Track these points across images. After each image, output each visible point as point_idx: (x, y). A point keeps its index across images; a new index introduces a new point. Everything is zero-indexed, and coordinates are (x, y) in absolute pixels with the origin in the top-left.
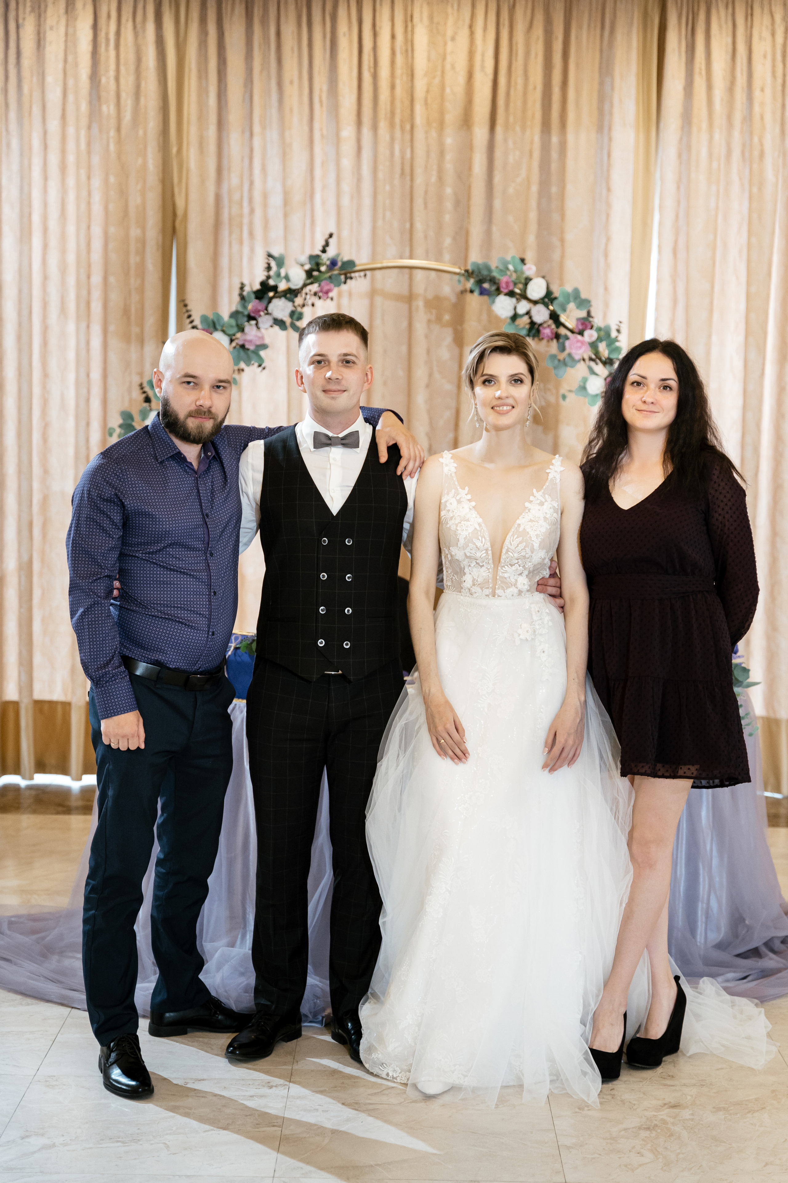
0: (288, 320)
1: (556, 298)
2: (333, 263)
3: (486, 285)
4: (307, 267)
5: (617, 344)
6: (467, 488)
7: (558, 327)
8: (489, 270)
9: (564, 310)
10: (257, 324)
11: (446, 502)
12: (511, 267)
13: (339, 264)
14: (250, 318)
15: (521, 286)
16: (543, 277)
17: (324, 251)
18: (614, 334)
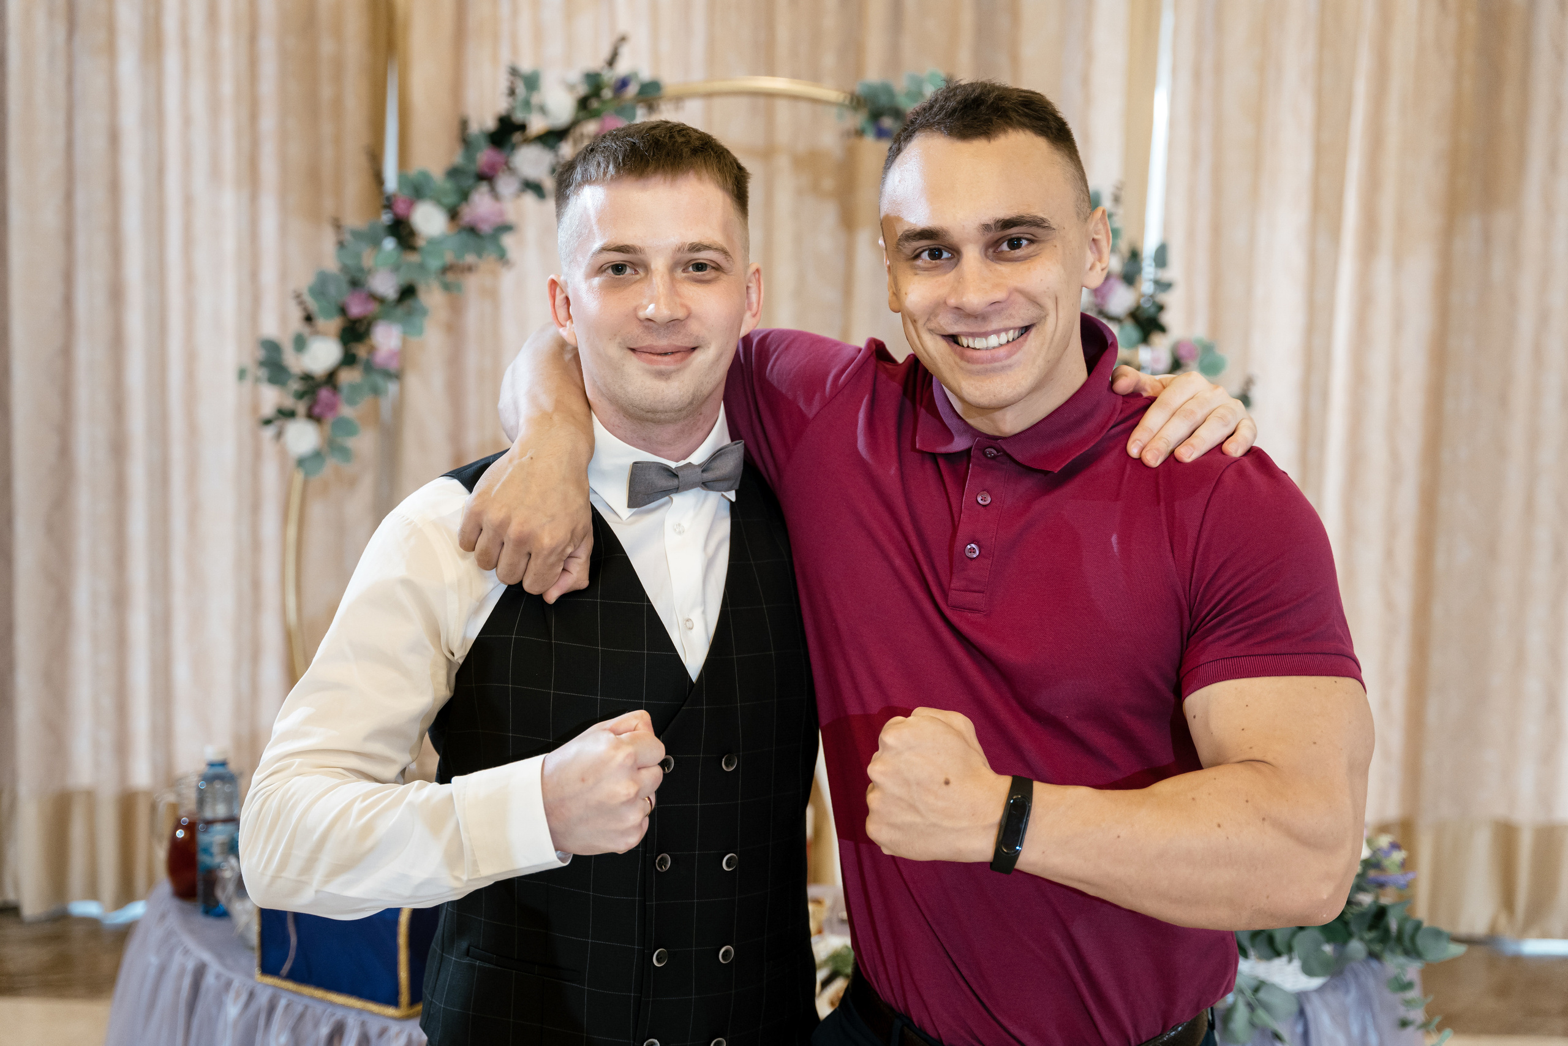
2: (623, 83)
3: (887, 122)
4: (579, 92)
8: (890, 94)
10: (492, 189)
13: (634, 86)
14: (481, 178)
17: (611, 62)
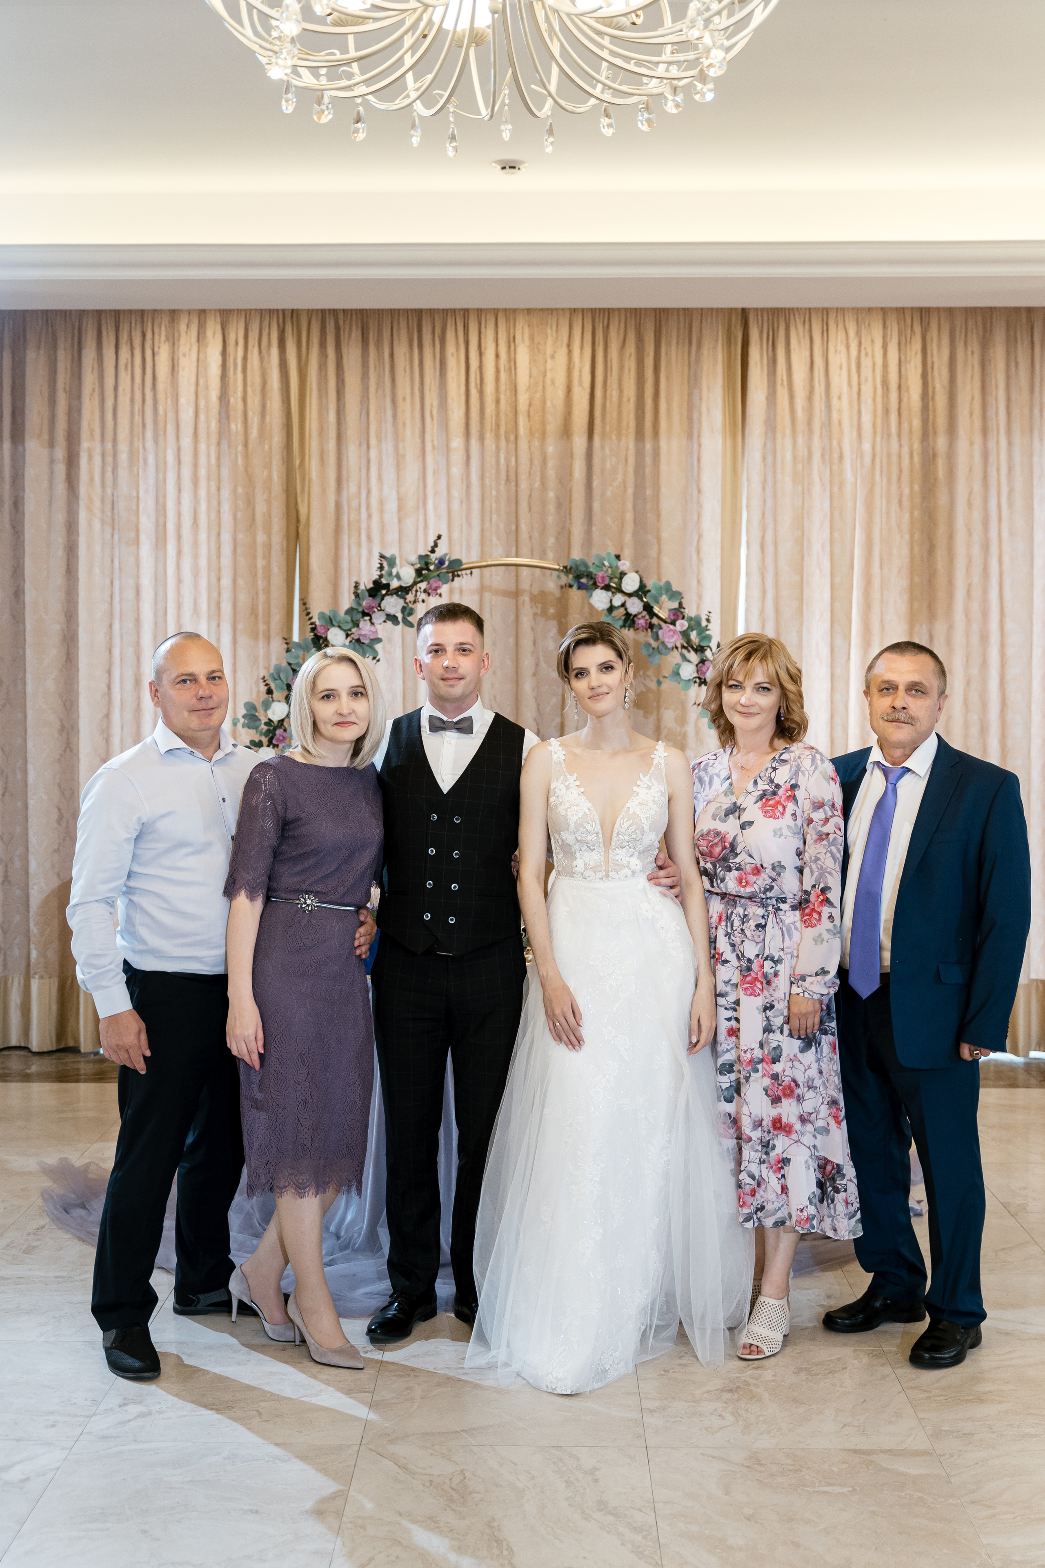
0: (400, 616)
1: (649, 591)
2: (441, 562)
3: (584, 580)
4: (418, 566)
5: (708, 632)
6: (575, 775)
7: (651, 618)
8: (586, 566)
9: (657, 602)
10: (370, 620)
11: (555, 788)
12: (606, 563)
13: (447, 563)
14: (364, 614)
15: (616, 580)
16: (637, 572)
17: (433, 551)
18: (704, 623)
